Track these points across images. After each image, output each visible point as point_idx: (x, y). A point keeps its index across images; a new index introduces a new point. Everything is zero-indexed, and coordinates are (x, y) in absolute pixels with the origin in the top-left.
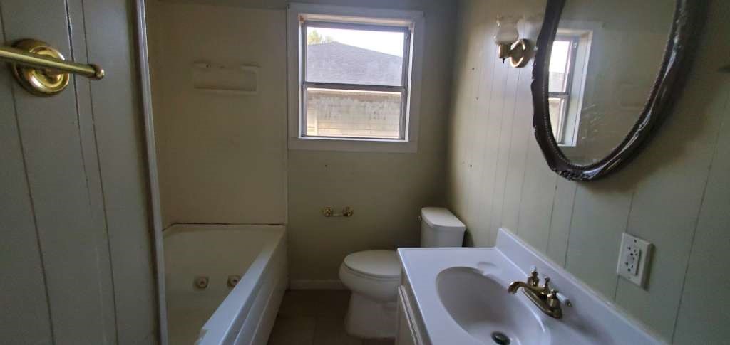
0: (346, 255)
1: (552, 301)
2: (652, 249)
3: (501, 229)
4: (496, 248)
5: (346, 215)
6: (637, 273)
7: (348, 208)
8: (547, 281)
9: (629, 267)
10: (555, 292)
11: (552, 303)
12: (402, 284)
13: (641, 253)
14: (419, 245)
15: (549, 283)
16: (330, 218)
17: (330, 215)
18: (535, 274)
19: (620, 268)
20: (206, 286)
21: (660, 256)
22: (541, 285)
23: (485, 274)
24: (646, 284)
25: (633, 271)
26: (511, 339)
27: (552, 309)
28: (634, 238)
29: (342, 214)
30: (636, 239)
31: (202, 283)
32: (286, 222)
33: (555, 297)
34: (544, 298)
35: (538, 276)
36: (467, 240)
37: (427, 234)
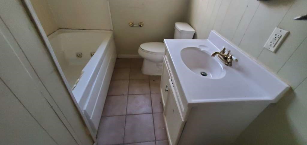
0: (141, 44)
1: (230, 59)
2: (288, 34)
3: (212, 31)
4: (208, 39)
5: (140, 26)
6: (274, 46)
7: (141, 23)
8: (229, 52)
9: (272, 44)
10: (232, 56)
11: (229, 60)
12: (166, 54)
13: (281, 36)
14: (173, 38)
15: (230, 53)
16: (132, 27)
17: (132, 26)
18: (224, 49)
19: (267, 44)
20: (82, 56)
21: (289, 38)
22: (226, 53)
23: (202, 50)
24: (276, 51)
25: (273, 45)
26: (208, 74)
27: (228, 63)
28: (280, 30)
29: (138, 26)
30: (282, 30)
31: (80, 55)
32: (112, 29)
33: (231, 58)
34: (226, 59)
35: (225, 50)
36: (195, 37)
37: (177, 34)
